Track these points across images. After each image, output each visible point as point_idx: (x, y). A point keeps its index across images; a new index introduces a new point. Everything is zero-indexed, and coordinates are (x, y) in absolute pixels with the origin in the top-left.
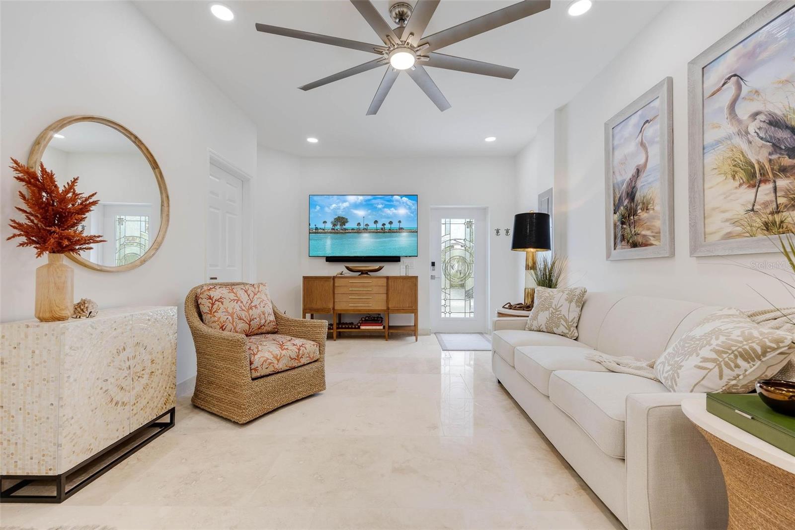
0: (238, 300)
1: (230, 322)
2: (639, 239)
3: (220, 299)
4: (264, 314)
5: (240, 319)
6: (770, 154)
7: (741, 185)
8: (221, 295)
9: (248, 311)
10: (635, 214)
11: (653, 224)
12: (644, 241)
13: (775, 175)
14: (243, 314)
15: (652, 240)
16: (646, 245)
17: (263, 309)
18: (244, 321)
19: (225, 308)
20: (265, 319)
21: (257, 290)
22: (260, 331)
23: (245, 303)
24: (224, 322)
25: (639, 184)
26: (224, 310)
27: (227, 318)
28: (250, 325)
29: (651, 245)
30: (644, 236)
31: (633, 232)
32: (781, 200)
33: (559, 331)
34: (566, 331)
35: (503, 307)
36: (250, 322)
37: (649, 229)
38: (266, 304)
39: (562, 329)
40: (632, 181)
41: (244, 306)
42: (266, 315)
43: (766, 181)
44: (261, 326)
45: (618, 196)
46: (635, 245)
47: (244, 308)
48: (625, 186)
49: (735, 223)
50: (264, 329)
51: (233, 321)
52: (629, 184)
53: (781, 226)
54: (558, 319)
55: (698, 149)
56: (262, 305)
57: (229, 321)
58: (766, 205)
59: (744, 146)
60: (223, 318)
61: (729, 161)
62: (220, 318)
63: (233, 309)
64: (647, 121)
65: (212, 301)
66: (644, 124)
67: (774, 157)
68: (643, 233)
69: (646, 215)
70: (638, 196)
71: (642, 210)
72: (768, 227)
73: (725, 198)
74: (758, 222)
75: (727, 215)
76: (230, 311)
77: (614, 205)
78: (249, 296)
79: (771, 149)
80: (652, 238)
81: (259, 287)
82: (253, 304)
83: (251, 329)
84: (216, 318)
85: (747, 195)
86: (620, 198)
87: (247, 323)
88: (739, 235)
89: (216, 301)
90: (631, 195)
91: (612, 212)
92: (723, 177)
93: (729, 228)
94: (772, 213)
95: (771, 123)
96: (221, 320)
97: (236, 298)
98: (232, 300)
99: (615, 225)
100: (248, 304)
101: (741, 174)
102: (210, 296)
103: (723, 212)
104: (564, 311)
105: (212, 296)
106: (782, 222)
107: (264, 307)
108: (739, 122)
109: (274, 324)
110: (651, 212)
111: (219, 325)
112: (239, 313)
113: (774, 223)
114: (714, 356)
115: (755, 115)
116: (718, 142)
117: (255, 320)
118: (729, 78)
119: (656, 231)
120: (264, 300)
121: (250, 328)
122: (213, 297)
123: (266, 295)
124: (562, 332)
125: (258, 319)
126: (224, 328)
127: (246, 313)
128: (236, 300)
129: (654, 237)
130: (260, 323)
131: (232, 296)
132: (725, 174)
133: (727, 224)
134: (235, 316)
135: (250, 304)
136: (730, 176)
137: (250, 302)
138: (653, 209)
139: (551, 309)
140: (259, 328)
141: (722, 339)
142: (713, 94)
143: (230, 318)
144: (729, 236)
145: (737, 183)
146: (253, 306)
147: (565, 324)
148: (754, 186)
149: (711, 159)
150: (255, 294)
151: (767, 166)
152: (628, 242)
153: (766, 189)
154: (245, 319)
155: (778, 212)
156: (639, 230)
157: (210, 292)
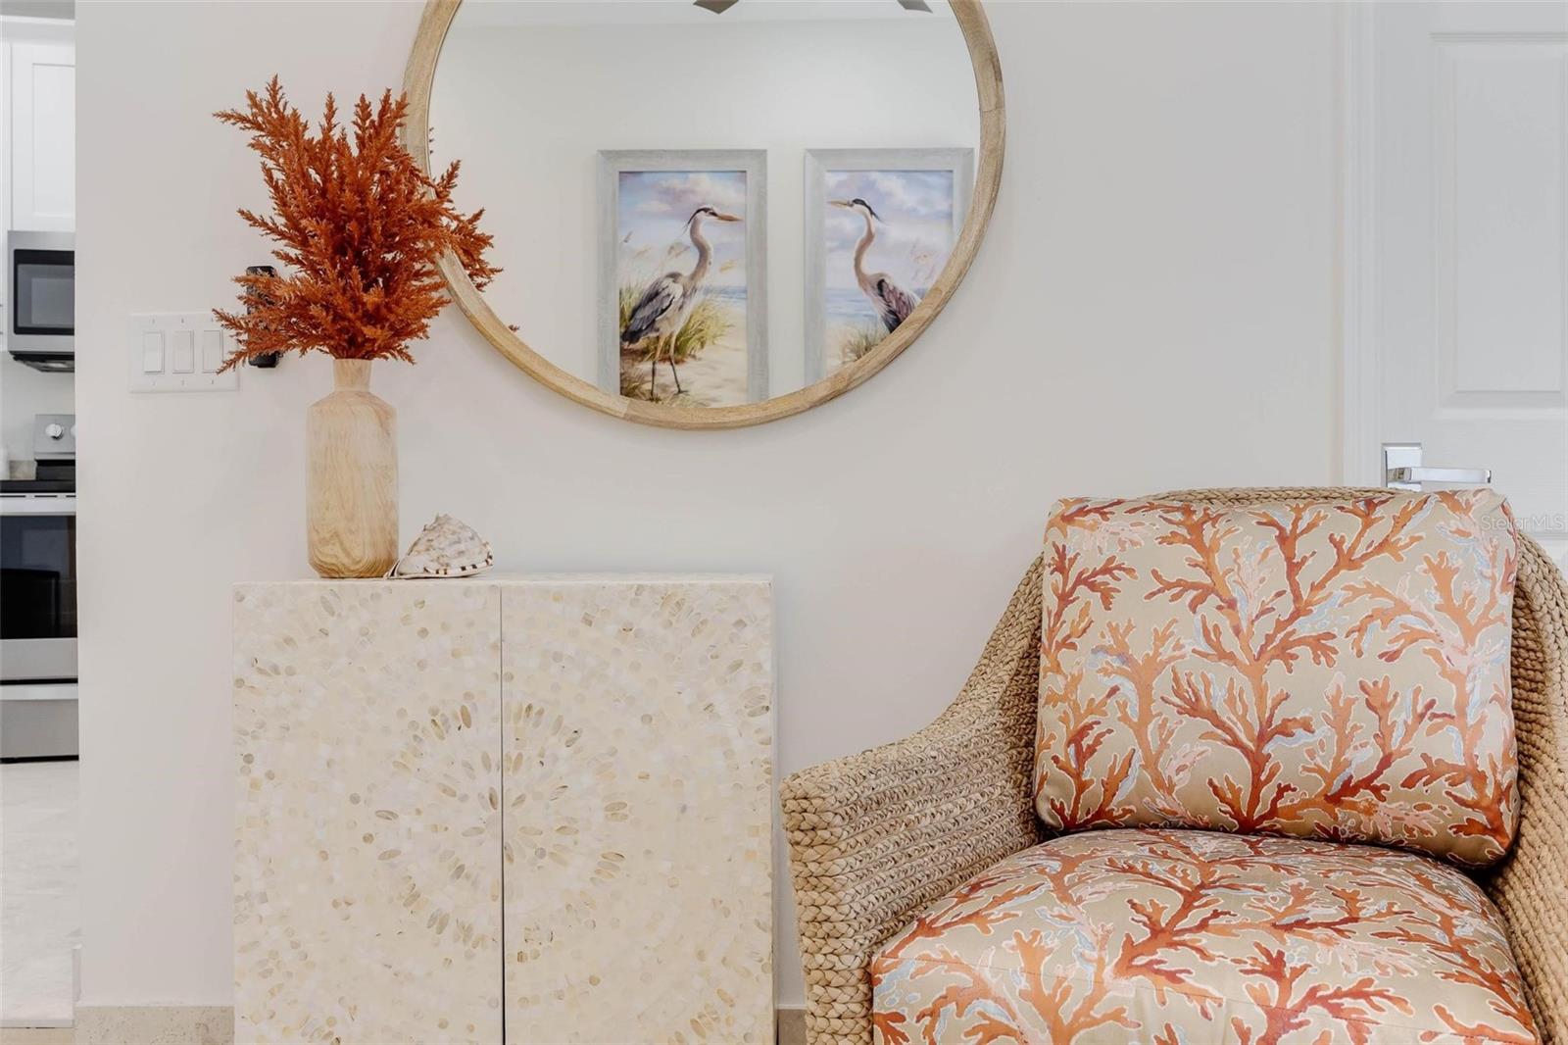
0: (1205, 591)
1: (1125, 718)
3: (1106, 570)
4: (1378, 705)
5: (1194, 708)
8: (1116, 551)
9: (1255, 672)
14: (1220, 684)
17: (1376, 671)
18: (1219, 724)
19: (1114, 630)
20: (1382, 738)
21: (1376, 534)
22: (1346, 819)
23: (1246, 610)
24: (1090, 711)
26: (1109, 641)
27: (1114, 691)
28: (1257, 761)
36: (1263, 738)
38: (1414, 637)
41: (1237, 631)
42: (1400, 716)
44: (1349, 788)
47: (1230, 642)
50: (1384, 818)
51: (1146, 716)
56: (1378, 639)
57: (1123, 706)
60: (1093, 688)
62: (1076, 680)
63: (1161, 638)
65: (1065, 584)
76: (1140, 648)
78: (1293, 568)
81: (1400, 522)
82: (1304, 627)
83: (1268, 793)
84: (1059, 678)
87: (1236, 743)
89: (1079, 581)
96: (1083, 695)
97: (1199, 576)
98: (1169, 586)
100: (1267, 625)
102: (1061, 553)
105: (1070, 555)
107: (1390, 657)
109: (1467, 791)
111: (1065, 720)
112: (1193, 669)
117: (1299, 732)
120: (1403, 608)
121: (1257, 786)
122: (1072, 561)
123: (1442, 574)
125: (1323, 731)
126: (1087, 742)
127: (1242, 681)
128: (1194, 586)
130: (1339, 765)
131: (1179, 562)
134: (1162, 685)
135: (1281, 625)
137: (1285, 607)
140: (1334, 799)
143: (1128, 689)
146: (1300, 642)
150: (1347, 560)
154: (1226, 716)
157: (1070, 529)
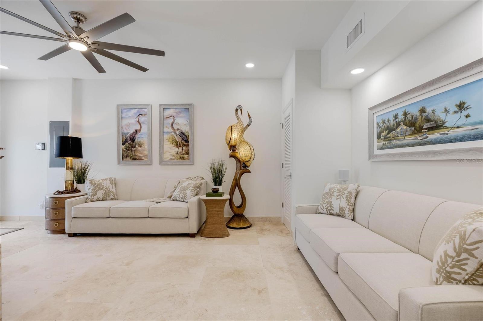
2: (137, 157)
6: (182, 140)
7: (174, 146)
10: (135, 147)
11: (144, 152)
12: (139, 158)
13: (182, 146)
15: (143, 158)
16: (140, 160)
25: (137, 136)
29: (143, 160)
30: (139, 156)
31: (133, 154)
32: (184, 152)
33: (110, 198)
34: (113, 197)
35: (55, 194)
37: (141, 154)
39: (112, 197)
40: (133, 134)
43: (181, 147)
45: (125, 138)
46: (134, 159)
48: (129, 135)
49: (173, 156)
52: (131, 135)
53: (184, 158)
54: (109, 192)
55: (162, 133)
58: (180, 152)
59: (175, 136)
61: (171, 139)
64: (141, 114)
66: (139, 115)
67: (182, 141)
68: (139, 155)
69: (140, 148)
70: (136, 141)
71: (139, 146)
72: (181, 158)
73: (170, 149)
74: (179, 157)
75: (171, 154)
77: (122, 141)
79: (182, 139)
80: (143, 157)
85: (176, 149)
86: (126, 140)
88: (174, 159)
90: (133, 140)
91: (121, 144)
92: (169, 143)
93: (171, 157)
94: (182, 155)
95: (181, 133)
99: (123, 150)
101: (174, 143)
103: (169, 152)
104: (111, 189)
106: (184, 157)
108: (174, 129)
110: (143, 148)
113: (182, 157)
114: (193, 189)
115: (178, 129)
116: (168, 132)
118: (172, 116)
119: (145, 155)
124: (112, 198)
129: (144, 157)
132: (170, 142)
133: (171, 156)
136: (171, 143)
138: (144, 147)
139: (104, 189)
141: (193, 185)
142: (167, 118)
144: (171, 159)
145: (173, 146)
147: (112, 194)
148: (178, 147)
149: (166, 137)
151: (181, 143)
152: (131, 158)
153: (180, 148)
155: (183, 155)
156: (136, 153)
